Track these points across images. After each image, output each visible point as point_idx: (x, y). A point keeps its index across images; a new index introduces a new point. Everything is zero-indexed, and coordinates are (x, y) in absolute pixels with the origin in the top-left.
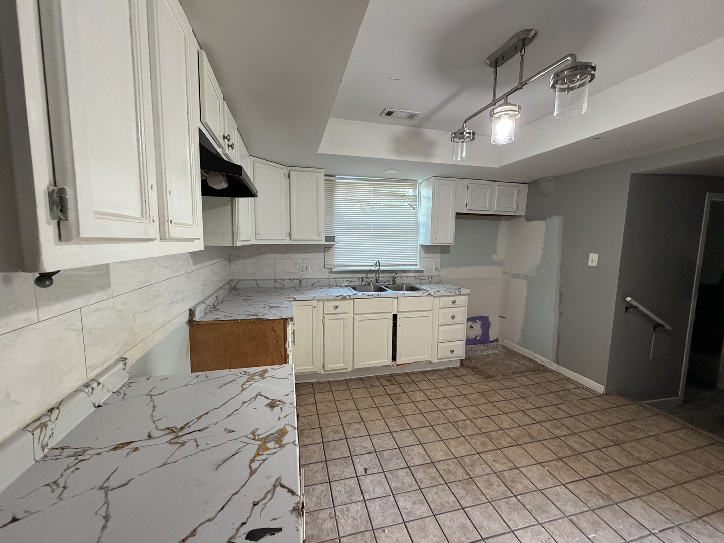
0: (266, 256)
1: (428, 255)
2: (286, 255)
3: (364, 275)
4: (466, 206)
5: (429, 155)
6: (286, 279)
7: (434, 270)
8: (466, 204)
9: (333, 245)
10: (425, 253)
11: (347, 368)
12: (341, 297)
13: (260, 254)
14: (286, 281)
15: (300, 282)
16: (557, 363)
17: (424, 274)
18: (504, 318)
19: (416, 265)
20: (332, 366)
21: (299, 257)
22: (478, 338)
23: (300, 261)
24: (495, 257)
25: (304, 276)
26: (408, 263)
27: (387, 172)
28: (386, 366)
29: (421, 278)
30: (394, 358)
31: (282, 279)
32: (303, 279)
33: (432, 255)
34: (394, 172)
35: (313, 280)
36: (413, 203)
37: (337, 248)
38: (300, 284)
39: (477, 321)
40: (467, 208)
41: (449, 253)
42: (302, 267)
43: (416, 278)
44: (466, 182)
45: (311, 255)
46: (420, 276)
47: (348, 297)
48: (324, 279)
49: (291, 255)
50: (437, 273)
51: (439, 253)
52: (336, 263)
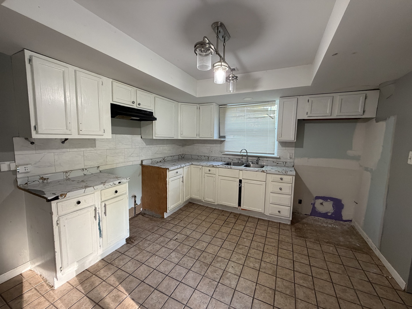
0: (195, 145)
1: (284, 148)
2: (204, 145)
3: (241, 157)
4: (307, 114)
5: (255, 87)
6: (203, 156)
7: (289, 158)
8: (307, 113)
9: (225, 140)
10: (282, 147)
11: (214, 203)
12: (212, 166)
13: (194, 144)
14: (202, 157)
15: (208, 158)
16: (380, 251)
17: (281, 160)
18: (357, 203)
19: (274, 154)
20: (207, 199)
21: (208, 146)
22: (330, 214)
23: (209, 148)
24: (350, 153)
25: (210, 155)
26: (268, 152)
27: (246, 99)
28: (235, 207)
29: (277, 162)
30: (239, 204)
31: (201, 156)
32: (210, 156)
33: (287, 148)
34: (250, 99)
35: (214, 158)
36: (272, 115)
37: (226, 142)
38: (208, 159)
39: (329, 200)
40: (308, 116)
41: (303, 148)
42: (210, 151)
43: (273, 162)
44: (307, 97)
45: (214, 145)
46: (277, 161)
47: (215, 166)
48: (219, 158)
49: (205, 145)
50: (292, 160)
51: (292, 147)
52: (226, 150)
